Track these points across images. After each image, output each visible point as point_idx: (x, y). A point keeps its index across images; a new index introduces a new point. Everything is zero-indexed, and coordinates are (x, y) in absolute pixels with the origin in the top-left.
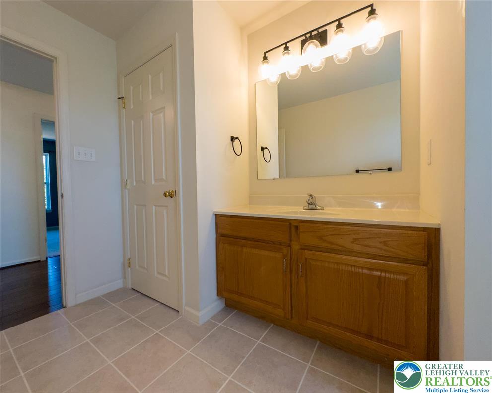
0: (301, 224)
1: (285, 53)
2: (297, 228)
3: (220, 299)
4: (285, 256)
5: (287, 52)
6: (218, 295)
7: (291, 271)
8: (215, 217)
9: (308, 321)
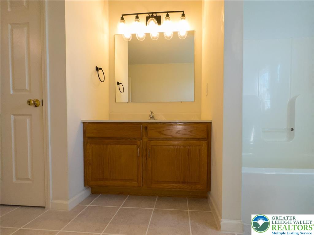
0: (148, 125)
1: (136, 20)
2: (146, 128)
3: (87, 188)
4: (138, 147)
5: (137, 20)
6: (85, 186)
7: (142, 156)
8: (82, 125)
9: (152, 184)
